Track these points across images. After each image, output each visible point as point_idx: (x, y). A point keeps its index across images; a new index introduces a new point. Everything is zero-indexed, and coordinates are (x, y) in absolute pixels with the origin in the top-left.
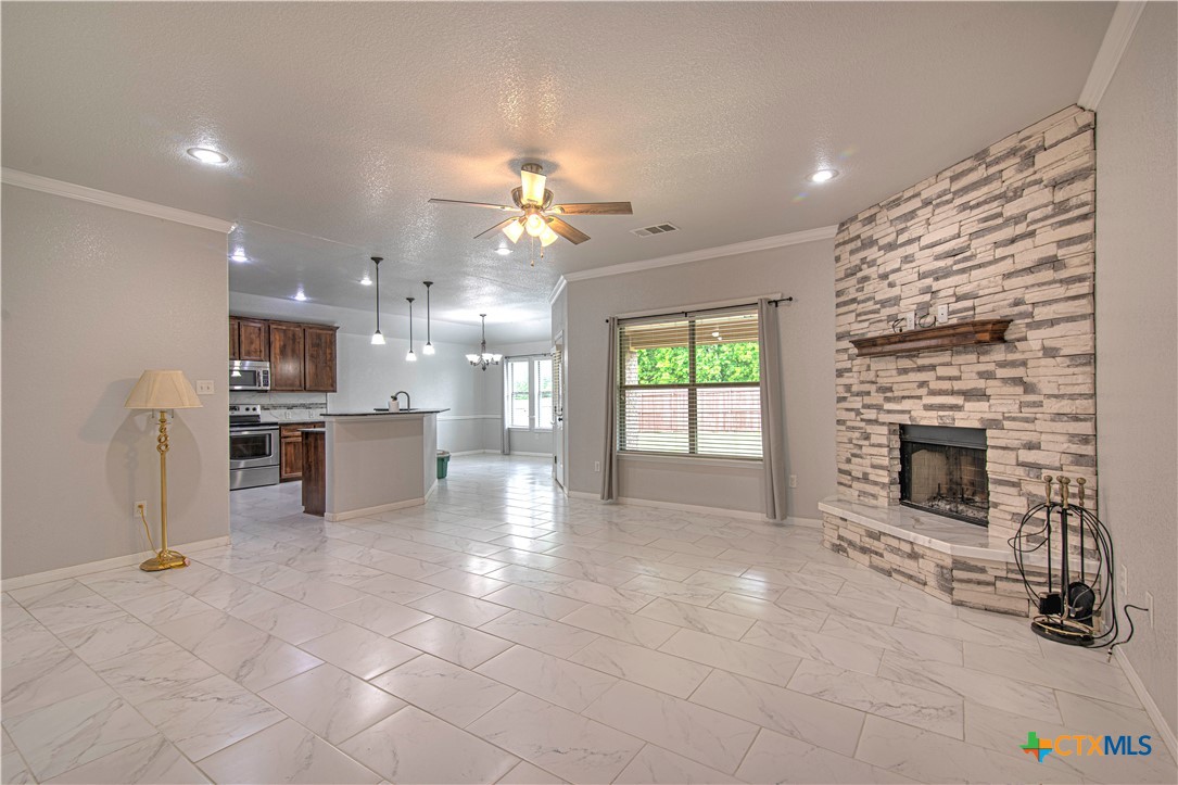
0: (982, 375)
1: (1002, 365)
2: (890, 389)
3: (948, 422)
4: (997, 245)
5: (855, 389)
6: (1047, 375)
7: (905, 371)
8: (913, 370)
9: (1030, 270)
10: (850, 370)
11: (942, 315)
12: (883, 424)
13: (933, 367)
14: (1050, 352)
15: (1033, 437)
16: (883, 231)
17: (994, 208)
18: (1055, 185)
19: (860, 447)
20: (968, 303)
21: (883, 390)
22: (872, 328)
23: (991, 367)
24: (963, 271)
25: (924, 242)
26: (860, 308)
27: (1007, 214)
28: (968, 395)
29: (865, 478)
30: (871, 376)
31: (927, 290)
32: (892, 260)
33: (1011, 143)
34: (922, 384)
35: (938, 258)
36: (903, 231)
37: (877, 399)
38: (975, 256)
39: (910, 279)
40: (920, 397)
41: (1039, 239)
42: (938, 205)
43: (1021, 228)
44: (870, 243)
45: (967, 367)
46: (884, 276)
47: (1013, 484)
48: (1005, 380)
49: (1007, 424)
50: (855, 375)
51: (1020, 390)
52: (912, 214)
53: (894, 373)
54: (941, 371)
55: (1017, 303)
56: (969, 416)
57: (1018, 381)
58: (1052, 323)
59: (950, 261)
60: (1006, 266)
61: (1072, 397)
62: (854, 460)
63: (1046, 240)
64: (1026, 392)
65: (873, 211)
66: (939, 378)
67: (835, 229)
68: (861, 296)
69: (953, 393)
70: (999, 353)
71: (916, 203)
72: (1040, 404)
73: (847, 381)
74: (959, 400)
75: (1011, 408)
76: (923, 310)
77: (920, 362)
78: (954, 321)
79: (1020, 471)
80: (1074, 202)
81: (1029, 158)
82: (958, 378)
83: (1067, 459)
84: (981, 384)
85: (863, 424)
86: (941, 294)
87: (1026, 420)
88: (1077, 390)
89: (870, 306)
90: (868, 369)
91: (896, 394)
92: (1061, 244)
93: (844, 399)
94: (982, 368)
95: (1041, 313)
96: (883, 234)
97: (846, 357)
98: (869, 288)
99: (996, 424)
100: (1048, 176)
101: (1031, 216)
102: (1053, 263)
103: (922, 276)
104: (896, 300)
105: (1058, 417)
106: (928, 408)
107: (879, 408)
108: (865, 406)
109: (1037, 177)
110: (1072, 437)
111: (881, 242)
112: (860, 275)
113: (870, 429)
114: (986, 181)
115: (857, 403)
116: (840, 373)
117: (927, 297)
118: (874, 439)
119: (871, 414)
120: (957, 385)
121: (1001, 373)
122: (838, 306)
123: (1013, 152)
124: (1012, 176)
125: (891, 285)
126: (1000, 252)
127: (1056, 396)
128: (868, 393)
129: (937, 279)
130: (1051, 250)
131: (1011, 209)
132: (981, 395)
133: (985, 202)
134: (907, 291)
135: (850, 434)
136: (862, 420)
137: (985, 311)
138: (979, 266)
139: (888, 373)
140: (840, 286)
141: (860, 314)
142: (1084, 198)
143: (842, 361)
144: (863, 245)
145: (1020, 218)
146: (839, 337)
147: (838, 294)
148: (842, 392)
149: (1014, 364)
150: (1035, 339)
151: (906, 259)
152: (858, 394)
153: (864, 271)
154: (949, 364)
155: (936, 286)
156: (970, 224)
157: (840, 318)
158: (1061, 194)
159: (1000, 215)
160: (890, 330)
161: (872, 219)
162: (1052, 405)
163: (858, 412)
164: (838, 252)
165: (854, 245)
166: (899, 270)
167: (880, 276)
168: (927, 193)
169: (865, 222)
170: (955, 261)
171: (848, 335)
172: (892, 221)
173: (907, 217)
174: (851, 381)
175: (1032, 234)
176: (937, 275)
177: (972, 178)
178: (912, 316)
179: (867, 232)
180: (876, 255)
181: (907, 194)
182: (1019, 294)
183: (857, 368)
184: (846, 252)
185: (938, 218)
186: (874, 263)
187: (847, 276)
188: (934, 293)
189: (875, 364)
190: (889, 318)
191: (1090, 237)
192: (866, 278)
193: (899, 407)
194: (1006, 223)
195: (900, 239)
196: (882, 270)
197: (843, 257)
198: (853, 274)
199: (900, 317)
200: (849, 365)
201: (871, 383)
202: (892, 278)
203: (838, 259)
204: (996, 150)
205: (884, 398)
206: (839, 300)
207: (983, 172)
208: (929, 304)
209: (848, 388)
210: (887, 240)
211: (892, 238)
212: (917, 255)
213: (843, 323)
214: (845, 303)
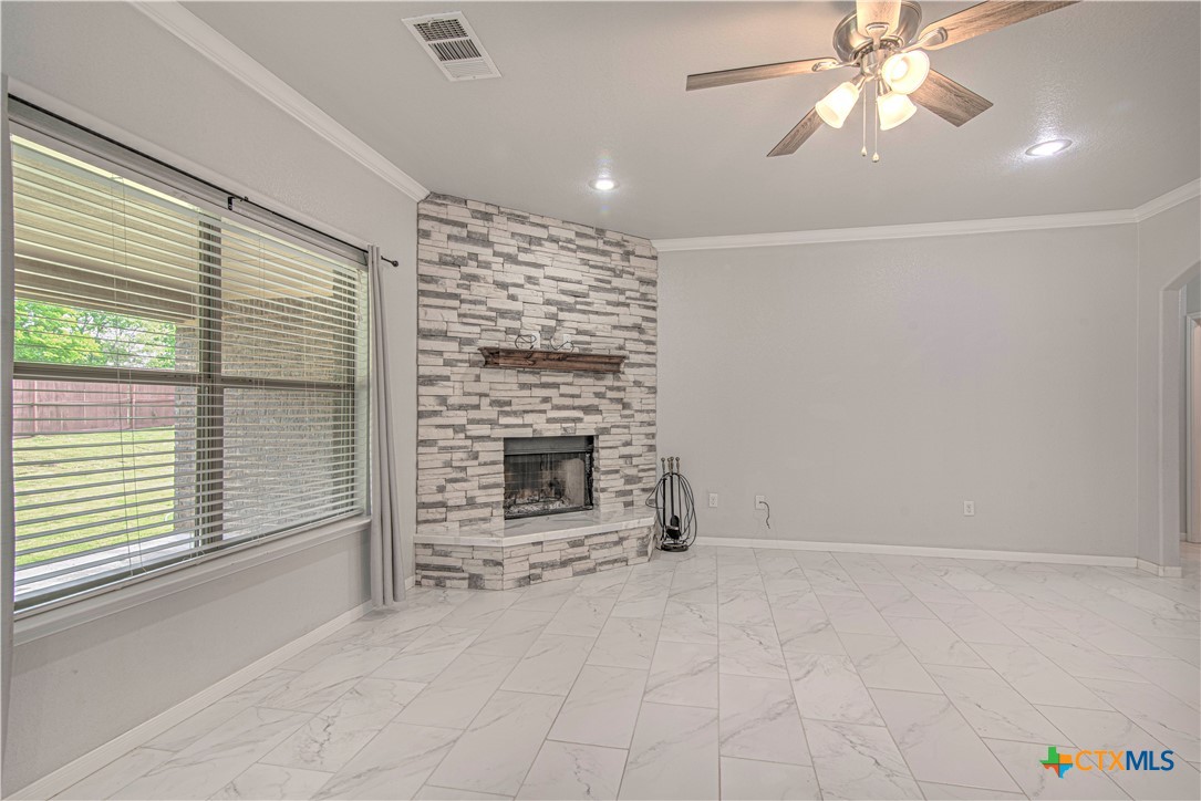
0: (598, 395)
1: (611, 389)
2: (509, 403)
3: (570, 433)
4: (609, 303)
5: (451, 401)
6: (635, 396)
7: (530, 386)
8: (536, 386)
9: (626, 328)
10: (447, 378)
11: (565, 340)
12: (495, 440)
13: (556, 386)
14: (637, 384)
15: (627, 438)
16: (502, 234)
17: (605, 275)
18: (642, 281)
19: (464, 469)
20: (587, 338)
21: (494, 403)
22: (484, 335)
23: (603, 390)
24: (584, 312)
25: (550, 271)
26: (465, 308)
27: (614, 284)
28: (588, 410)
29: (471, 503)
30: (482, 387)
31: (553, 317)
32: (515, 274)
33: (618, 237)
34: (546, 400)
35: (564, 292)
36: (526, 251)
37: (492, 413)
38: (593, 303)
39: (535, 300)
40: (544, 412)
41: (632, 310)
42: (562, 248)
43: (622, 299)
44: (485, 241)
45: (587, 388)
46: (503, 286)
47: (617, 472)
48: (612, 400)
49: (613, 431)
50: (457, 385)
51: (620, 406)
52: (538, 241)
53: (515, 387)
54: (564, 389)
55: (621, 348)
56: (588, 426)
57: (620, 400)
58: (640, 365)
59: (571, 300)
60: (613, 320)
61: (648, 412)
62: (449, 486)
63: (636, 313)
64: (624, 408)
65: (489, 210)
66: (562, 395)
67: (422, 193)
68: (465, 294)
69: (574, 408)
70: (609, 380)
71: (543, 233)
72: (633, 416)
73: (442, 392)
74: (580, 414)
75: (614, 418)
76: (548, 332)
77: (545, 379)
78: (576, 350)
79: (621, 462)
80: (649, 297)
81: (627, 255)
82: (579, 396)
83: (645, 449)
84: (596, 401)
85: (469, 442)
86: (566, 324)
87: (625, 427)
88: (650, 407)
89: (481, 310)
90: (478, 379)
91: (514, 408)
92: (644, 319)
93: (435, 413)
94: (598, 390)
95: (634, 358)
96: (503, 241)
97: (441, 362)
98: (478, 290)
99: (605, 431)
100: (639, 273)
101: (628, 293)
102: (640, 329)
103: (548, 302)
104: (518, 315)
105: (642, 423)
106: (549, 421)
107: (493, 423)
108: (471, 422)
109: (632, 270)
110: (647, 435)
111: (498, 248)
112: (464, 270)
113: (478, 446)
114: (604, 253)
115: (460, 418)
116: (426, 381)
117: (553, 323)
118: (483, 457)
119: (484, 430)
120: (577, 402)
121: (610, 394)
122: (421, 293)
123: (618, 244)
124: (616, 261)
125: (512, 298)
126: (610, 309)
127: (641, 411)
128: (477, 407)
129: (562, 310)
130: (639, 321)
131: (617, 282)
132: (596, 410)
133: (601, 268)
134: (529, 310)
135: (447, 456)
136: (467, 437)
137: (597, 347)
138: (597, 313)
139: (508, 387)
140: (426, 270)
141: (465, 316)
142: (654, 297)
143: (433, 367)
144: (471, 238)
145: (622, 292)
146: (424, 334)
147: (422, 278)
148: (430, 404)
149: (619, 389)
150: (630, 374)
151: (530, 279)
152: (461, 407)
153: (471, 269)
154: (571, 384)
155: (562, 315)
156: (589, 277)
157: (429, 310)
158: (644, 289)
159: (610, 282)
160: (509, 343)
161: (487, 217)
162: (640, 417)
163: (458, 429)
164: (425, 225)
165: (455, 231)
166: (521, 286)
167: (495, 283)
168: (554, 232)
169: (476, 214)
170: (577, 301)
171: (444, 335)
172: (513, 234)
173: (532, 240)
174: (449, 392)
175: (628, 305)
176: (562, 307)
177: (592, 243)
178: (538, 335)
179: (478, 226)
180: (492, 259)
181: (533, 219)
182: (621, 342)
183: (458, 378)
184: (440, 233)
185: (563, 259)
186: (487, 265)
187: (442, 262)
188: (559, 321)
189: (489, 375)
190: (508, 331)
191: (654, 320)
192: (475, 278)
193: (519, 421)
194: (614, 290)
195: (522, 257)
196: (501, 278)
197: (434, 236)
198: (454, 264)
199: (523, 332)
200: (446, 371)
201: (481, 395)
202: (512, 290)
203: (423, 234)
204: (610, 236)
205: (500, 413)
206: (424, 286)
207: (601, 246)
208: (554, 330)
209: (443, 400)
210: (506, 250)
211: (513, 250)
212: (542, 281)
213: (436, 319)
214: (438, 295)
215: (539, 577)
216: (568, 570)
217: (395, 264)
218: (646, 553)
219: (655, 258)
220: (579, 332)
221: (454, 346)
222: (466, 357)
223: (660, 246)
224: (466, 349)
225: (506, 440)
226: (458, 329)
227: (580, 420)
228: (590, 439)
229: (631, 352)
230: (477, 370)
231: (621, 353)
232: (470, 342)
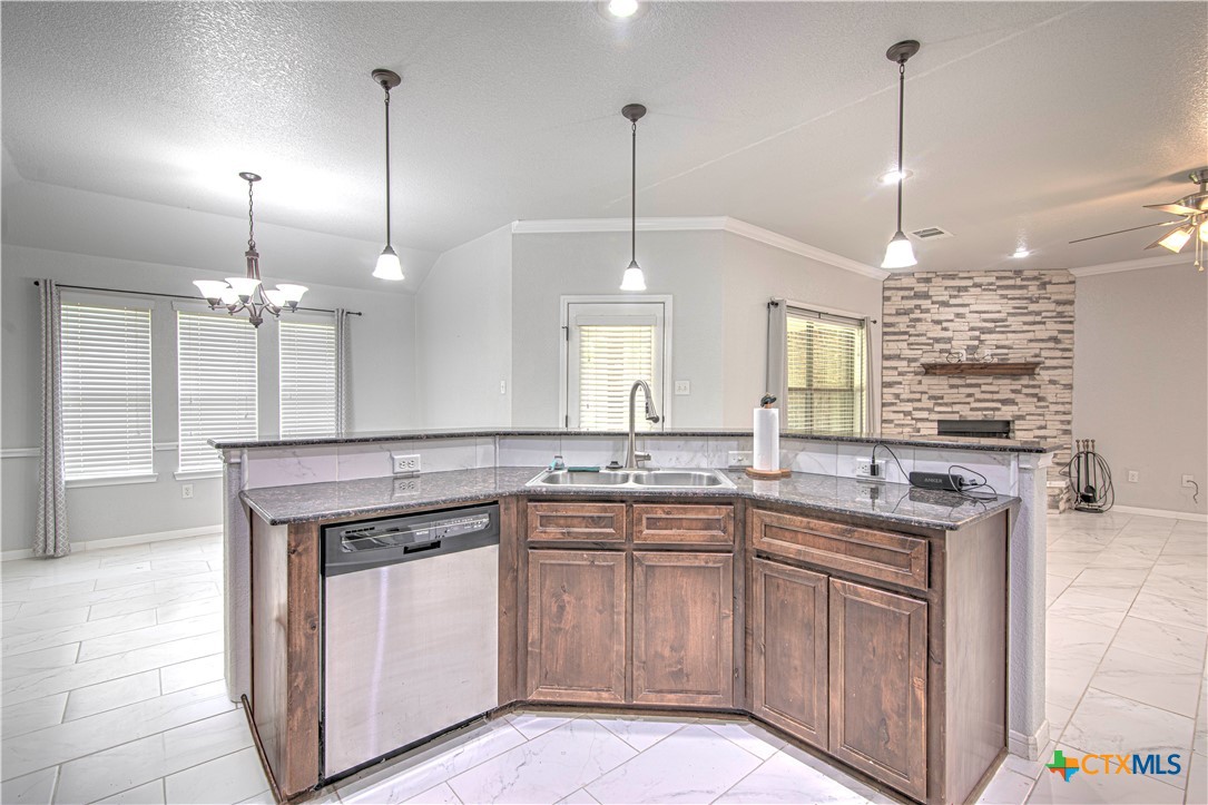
0: (1013, 391)
1: (1027, 386)
2: (942, 398)
3: (990, 418)
4: (1025, 323)
5: (902, 397)
6: (1050, 393)
7: (957, 387)
8: (962, 386)
9: (1042, 340)
10: (900, 383)
11: (986, 354)
12: (932, 421)
13: (979, 386)
14: (1052, 382)
15: (1043, 423)
16: (938, 290)
17: (1023, 303)
18: (1058, 303)
20: (1005, 351)
21: (931, 398)
22: (925, 355)
23: (1019, 387)
24: (1003, 332)
25: (973, 308)
26: (912, 339)
27: (1030, 309)
28: (1005, 402)
30: (923, 388)
31: (977, 338)
32: (947, 313)
33: (1036, 273)
34: (970, 395)
35: (985, 321)
36: (955, 297)
37: (930, 404)
38: (1010, 325)
39: (962, 328)
40: (969, 403)
41: (1048, 326)
42: (984, 290)
43: (1038, 319)
44: (926, 296)
45: (1004, 387)
46: (938, 322)
48: (1027, 395)
49: (1028, 417)
50: (906, 387)
51: (1035, 400)
52: (966, 289)
53: (946, 387)
54: (984, 388)
55: (1036, 356)
56: (1006, 413)
57: (1035, 395)
58: (1055, 368)
59: (992, 325)
60: (1030, 336)
61: (1063, 403)
63: (1052, 328)
64: (1039, 401)
65: (930, 275)
66: (983, 392)
67: (886, 275)
68: (912, 331)
69: (993, 401)
70: (1025, 381)
71: (969, 283)
72: (1048, 407)
73: (897, 391)
74: (998, 405)
75: (1032, 409)
76: (972, 349)
77: (968, 381)
78: (995, 360)
80: (1066, 314)
81: (1043, 285)
82: (997, 392)
83: (1061, 432)
84: (1013, 396)
85: (914, 421)
86: (987, 343)
87: (1040, 415)
88: (1066, 400)
89: (923, 339)
90: (920, 383)
91: (945, 401)
92: (1061, 332)
93: (892, 404)
94: (1014, 387)
95: (1049, 363)
96: (938, 293)
97: (896, 373)
98: (921, 327)
99: (1021, 418)
100: (1054, 297)
101: (1044, 314)
102: (1055, 340)
103: (972, 329)
104: (949, 340)
105: (1057, 413)
106: (972, 409)
108: (915, 409)
109: (1048, 296)
110: (1062, 422)
111: (935, 299)
112: (912, 316)
113: (919, 425)
114: (1021, 287)
115: (908, 407)
116: (886, 385)
117: (976, 343)
118: (924, 432)
119: (924, 415)
120: (996, 397)
121: (1025, 391)
122: (885, 334)
123: (1035, 278)
124: (1033, 290)
125: (945, 329)
126: (1026, 328)
127: (1055, 403)
128: (920, 400)
129: (983, 333)
130: (1055, 334)
131: (1033, 307)
132: (1012, 402)
133: (1019, 299)
134: (957, 336)
135: (900, 430)
136: (913, 419)
137: (1015, 357)
138: (1014, 332)
139: (941, 387)
140: (887, 320)
141: (912, 344)
142: (1072, 314)
143: (891, 377)
144: (917, 296)
145: (1038, 313)
146: (886, 358)
147: (885, 325)
148: (889, 399)
149: (1034, 386)
150: (1044, 375)
151: (958, 315)
152: (909, 401)
153: (917, 314)
154: (991, 384)
155: (983, 337)
156: (1008, 307)
157: (890, 343)
158: (1060, 309)
159: (1027, 308)
160: (943, 359)
161: (928, 280)
162: (1053, 408)
163: (907, 414)
164: (887, 293)
165: (906, 293)
166: (952, 321)
167: (932, 321)
168: (977, 280)
169: (919, 280)
170: (999, 325)
171: (898, 357)
172: (946, 288)
173: (960, 289)
174: (901, 391)
175: (1044, 323)
176: (983, 331)
177: (1011, 282)
178: (964, 352)
179: (922, 287)
180: (929, 307)
181: (961, 275)
182: (1037, 351)
183: (907, 382)
184: (896, 297)
185: (986, 297)
186: (927, 311)
187: (898, 313)
188: (981, 341)
189: (927, 380)
190: (941, 351)
191: (1072, 332)
192: (919, 320)
193: (949, 409)
194: (1030, 313)
195: (953, 301)
196: (936, 317)
197: (893, 299)
198: (905, 314)
199: (953, 351)
200: (900, 379)
201: (922, 393)
202: (945, 324)
203: (886, 299)
204: (1027, 274)
205: (935, 404)
206: (886, 330)
207: (1019, 282)
208: (977, 347)
209: (897, 396)
210: (940, 299)
211: (945, 298)
212: (967, 315)
213: (892, 348)
214: (895, 334)
218: (1058, 508)
219: (1073, 282)
220: (998, 347)
221: (905, 363)
222: (912, 369)
223: (1076, 272)
224: (913, 364)
225: (939, 421)
226: (907, 353)
227: (998, 409)
228: (1008, 423)
229: (1046, 358)
230: (919, 377)
231: (1038, 359)
232: (915, 360)
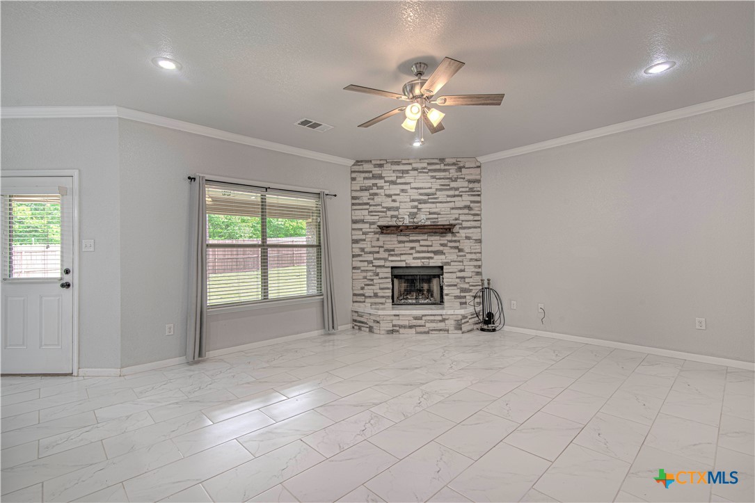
0: (442, 245)
1: (451, 241)
2: (393, 250)
3: (426, 265)
4: (448, 196)
5: (366, 250)
6: (466, 246)
7: (403, 242)
8: (407, 242)
9: (460, 208)
10: (364, 240)
11: (422, 219)
12: (388, 267)
13: (418, 241)
14: (468, 238)
15: (462, 268)
16: (389, 173)
17: (446, 182)
18: (470, 181)
19: (372, 280)
20: (436, 216)
21: (386, 250)
22: (381, 219)
23: (446, 242)
24: (433, 203)
25: (413, 185)
26: (372, 208)
27: (451, 186)
28: (436, 253)
29: (376, 295)
30: (380, 243)
31: (416, 207)
32: (395, 189)
33: (454, 161)
34: (412, 248)
35: (421, 194)
36: (400, 177)
37: (385, 255)
38: (438, 198)
39: (405, 200)
40: (412, 254)
41: (464, 198)
42: (420, 172)
43: (457, 193)
44: (380, 177)
45: (435, 241)
46: (389, 196)
47: (455, 285)
48: (451, 247)
49: (452, 263)
50: (369, 243)
51: (457, 251)
52: (407, 172)
53: (396, 242)
54: (422, 243)
55: (456, 219)
56: (437, 261)
57: (457, 248)
58: (469, 228)
59: (426, 197)
60: (452, 205)
61: (475, 253)
62: (366, 287)
63: (466, 199)
64: (459, 251)
65: (382, 162)
66: (421, 246)
67: (352, 162)
68: (371, 202)
69: (428, 252)
70: (449, 237)
71: (409, 167)
72: (465, 256)
73: (362, 246)
74: (432, 255)
75: (454, 257)
76: (413, 215)
77: (411, 238)
78: (428, 223)
79: (458, 280)
80: (475, 189)
81: (460, 169)
82: (432, 246)
83: (474, 274)
84: (441, 248)
85: (374, 268)
86: (422, 210)
87: (460, 262)
88: (477, 251)
89: (379, 208)
90: (378, 240)
91: (396, 253)
92: (472, 202)
93: (359, 255)
94: (442, 242)
95: (465, 224)
96: (389, 175)
97: (361, 233)
98: (378, 200)
99: (448, 264)
100: (468, 177)
101: (460, 190)
102: (469, 208)
103: (413, 201)
104: (397, 209)
105: (471, 260)
106: (414, 258)
107: (385, 259)
108: (375, 259)
109: (463, 176)
110: (475, 266)
111: (386, 179)
112: (371, 191)
113: (378, 270)
114: (445, 170)
115: (370, 257)
116: (355, 241)
117: (415, 210)
118: (381, 275)
120: (430, 249)
121: (450, 244)
122: (353, 204)
123: (454, 164)
124: (453, 172)
125: (394, 201)
126: (449, 199)
127: (470, 253)
128: (378, 252)
129: (420, 203)
130: (468, 203)
131: (453, 185)
132: (441, 253)
133: (443, 179)
134: (403, 205)
135: (365, 274)
136: (373, 266)
137: (443, 221)
138: (441, 202)
139: (392, 243)
140: (355, 194)
141: (371, 212)
142: (479, 189)
143: (358, 235)
144: (374, 177)
145: (457, 189)
146: (354, 222)
147: (353, 198)
148: (357, 251)
149: (455, 241)
150: (463, 233)
151: (403, 191)
152: (370, 253)
153: (375, 190)
154: (427, 240)
155: (420, 206)
156: (437, 184)
157: (356, 211)
158: (471, 185)
159: (449, 185)
160: (393, 223)
161: (381, 166)
162: (469, 256)
163: (370, 262)
164: (354, 175)
165: (367, 175)
166: (398, 195)
167: (386, 195)
168: (414, 165)
169: (376, 166)
170: (430, 197)
171: (362, 221)
172: (394, 171)
173: (404, 172)
174: (365, 246)
175: (461, 196)
176: (420, 202)
177: (437, 167)
178: (406, 217)
179: (377, 171)
180: (383, 184)
181: (404, 162)
182: (457, 216)
183: (369, 239)
184: (360, 177)
185: (420, 178)
186: (382, 188)
187: (361, 190)
188: (419, 209)
189: (383, 238)
190: (392, 217)
191: (479, 202)
192: (376, 194)
193: (398, 259)
194: (451, 189)
195: (399, 181)
196: (387, 192)
197: (358, 179)
198: (366, 190)
199: (399, 217)
200: (363, 237)
201: (380, 247)
202: (394, 197)
203: (353, 179)
204: (448, 161)
205: (389, 255)
206: (354, 201)
207: (442, 167)
208: (416, 213)
209: (362, 250)
210: (390, 179)
211: (394, 179)
212: (409, 190)
213: (359, 215)
214: (360, 204)
215: (398, 331)
216: (413, 331)
217: (335, 196)
218: (461, 329)
219: (479, 167)
220: (430, 213)
221: (367, 226)
222: (373, 230)
223: (481, 159)
224: (372, 226)
225: (392, 268)
226: (368, 218)
227: (432, 258)
228: (441, 268)
229: (462, 221)
230: (377, 236)
231: (457, 222)
232: (374, 223)
